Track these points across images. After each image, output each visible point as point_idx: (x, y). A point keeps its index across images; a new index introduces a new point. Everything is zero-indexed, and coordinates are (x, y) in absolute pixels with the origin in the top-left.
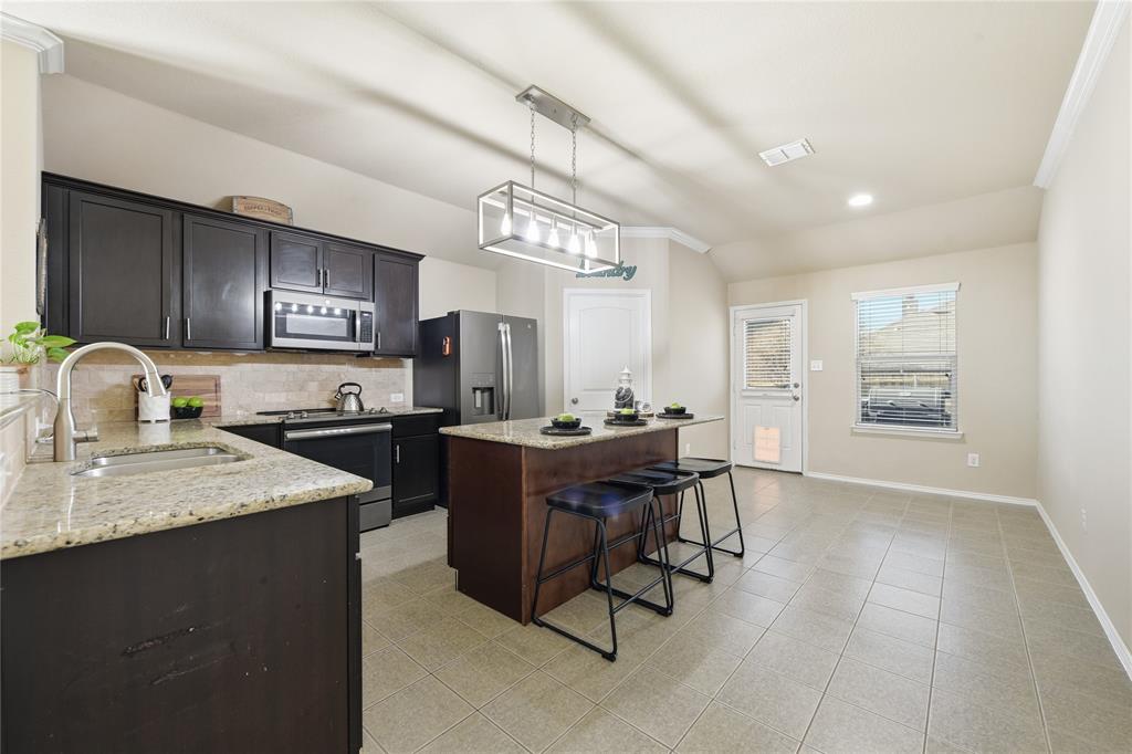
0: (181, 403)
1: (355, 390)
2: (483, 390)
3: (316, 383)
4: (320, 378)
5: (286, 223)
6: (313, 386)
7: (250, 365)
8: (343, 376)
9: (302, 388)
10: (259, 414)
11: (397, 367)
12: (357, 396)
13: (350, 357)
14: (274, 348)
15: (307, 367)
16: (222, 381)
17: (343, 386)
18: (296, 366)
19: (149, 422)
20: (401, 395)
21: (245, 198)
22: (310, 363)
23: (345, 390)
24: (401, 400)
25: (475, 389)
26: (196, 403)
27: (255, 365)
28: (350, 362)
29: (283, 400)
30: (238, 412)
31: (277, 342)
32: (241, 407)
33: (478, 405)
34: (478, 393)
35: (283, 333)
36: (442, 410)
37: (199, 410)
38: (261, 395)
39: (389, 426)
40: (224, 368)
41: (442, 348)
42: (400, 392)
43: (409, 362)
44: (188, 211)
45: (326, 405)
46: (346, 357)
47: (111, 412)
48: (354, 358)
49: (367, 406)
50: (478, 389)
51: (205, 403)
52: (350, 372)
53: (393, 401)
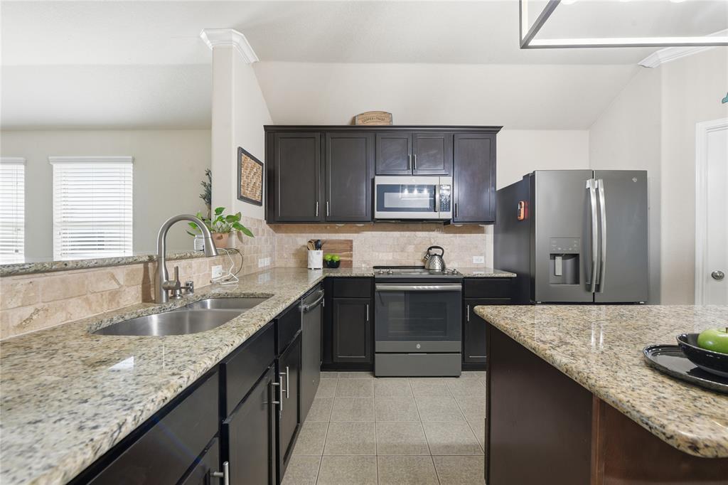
0: (329, 258)
1: (439, 252)
2: (566, 256)
3: (413, 246)
4: (415, 242)
5: (388, 124)
6: (411, 248)
7: (370, 232)
8: (432, 241)
9: (403, 250)
10: (375, 267)
11: (479, 233)
12: (441, 257)
13: (439, 225)
14: (378, 219)
15: (407, 234)
16: (354, 244)
17: (430, 248)
18: (399, 233)
19: (311, 269)
20: (482, 258)
21: (362, 114)
22: (409, 231)
23: (433, 251)
24: (483, 262)
25: (554, 256)
26: (336, 258)
27: (373, 233)
28: (439, 229)
29: (391, 258)
30: (363, 265)
31: (378, 215)
32: (365, 262)
33: (559, 272)
34: (559, 260)
35: (382, 208)
36: (515, 275)
37: (338, 262)
38: (377, 254)
39: (458, 287)
40: (355, 235)
41: (518, 213)
42: (481, 255)
43: (490, 228)
44: (328, 131)
45: (419, 264)
46: (434, 225)
47: (301, 261)
48: (442, 225)
49: (450, 267)
50: (558, 255)
51: (341, 258)
52: (437, 237)
53: (474, 262)
